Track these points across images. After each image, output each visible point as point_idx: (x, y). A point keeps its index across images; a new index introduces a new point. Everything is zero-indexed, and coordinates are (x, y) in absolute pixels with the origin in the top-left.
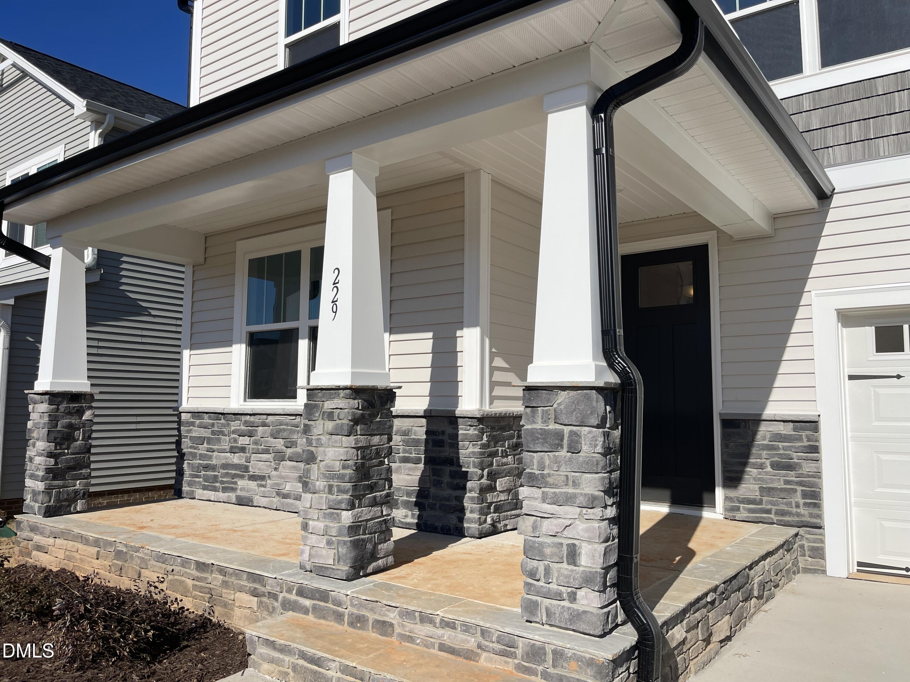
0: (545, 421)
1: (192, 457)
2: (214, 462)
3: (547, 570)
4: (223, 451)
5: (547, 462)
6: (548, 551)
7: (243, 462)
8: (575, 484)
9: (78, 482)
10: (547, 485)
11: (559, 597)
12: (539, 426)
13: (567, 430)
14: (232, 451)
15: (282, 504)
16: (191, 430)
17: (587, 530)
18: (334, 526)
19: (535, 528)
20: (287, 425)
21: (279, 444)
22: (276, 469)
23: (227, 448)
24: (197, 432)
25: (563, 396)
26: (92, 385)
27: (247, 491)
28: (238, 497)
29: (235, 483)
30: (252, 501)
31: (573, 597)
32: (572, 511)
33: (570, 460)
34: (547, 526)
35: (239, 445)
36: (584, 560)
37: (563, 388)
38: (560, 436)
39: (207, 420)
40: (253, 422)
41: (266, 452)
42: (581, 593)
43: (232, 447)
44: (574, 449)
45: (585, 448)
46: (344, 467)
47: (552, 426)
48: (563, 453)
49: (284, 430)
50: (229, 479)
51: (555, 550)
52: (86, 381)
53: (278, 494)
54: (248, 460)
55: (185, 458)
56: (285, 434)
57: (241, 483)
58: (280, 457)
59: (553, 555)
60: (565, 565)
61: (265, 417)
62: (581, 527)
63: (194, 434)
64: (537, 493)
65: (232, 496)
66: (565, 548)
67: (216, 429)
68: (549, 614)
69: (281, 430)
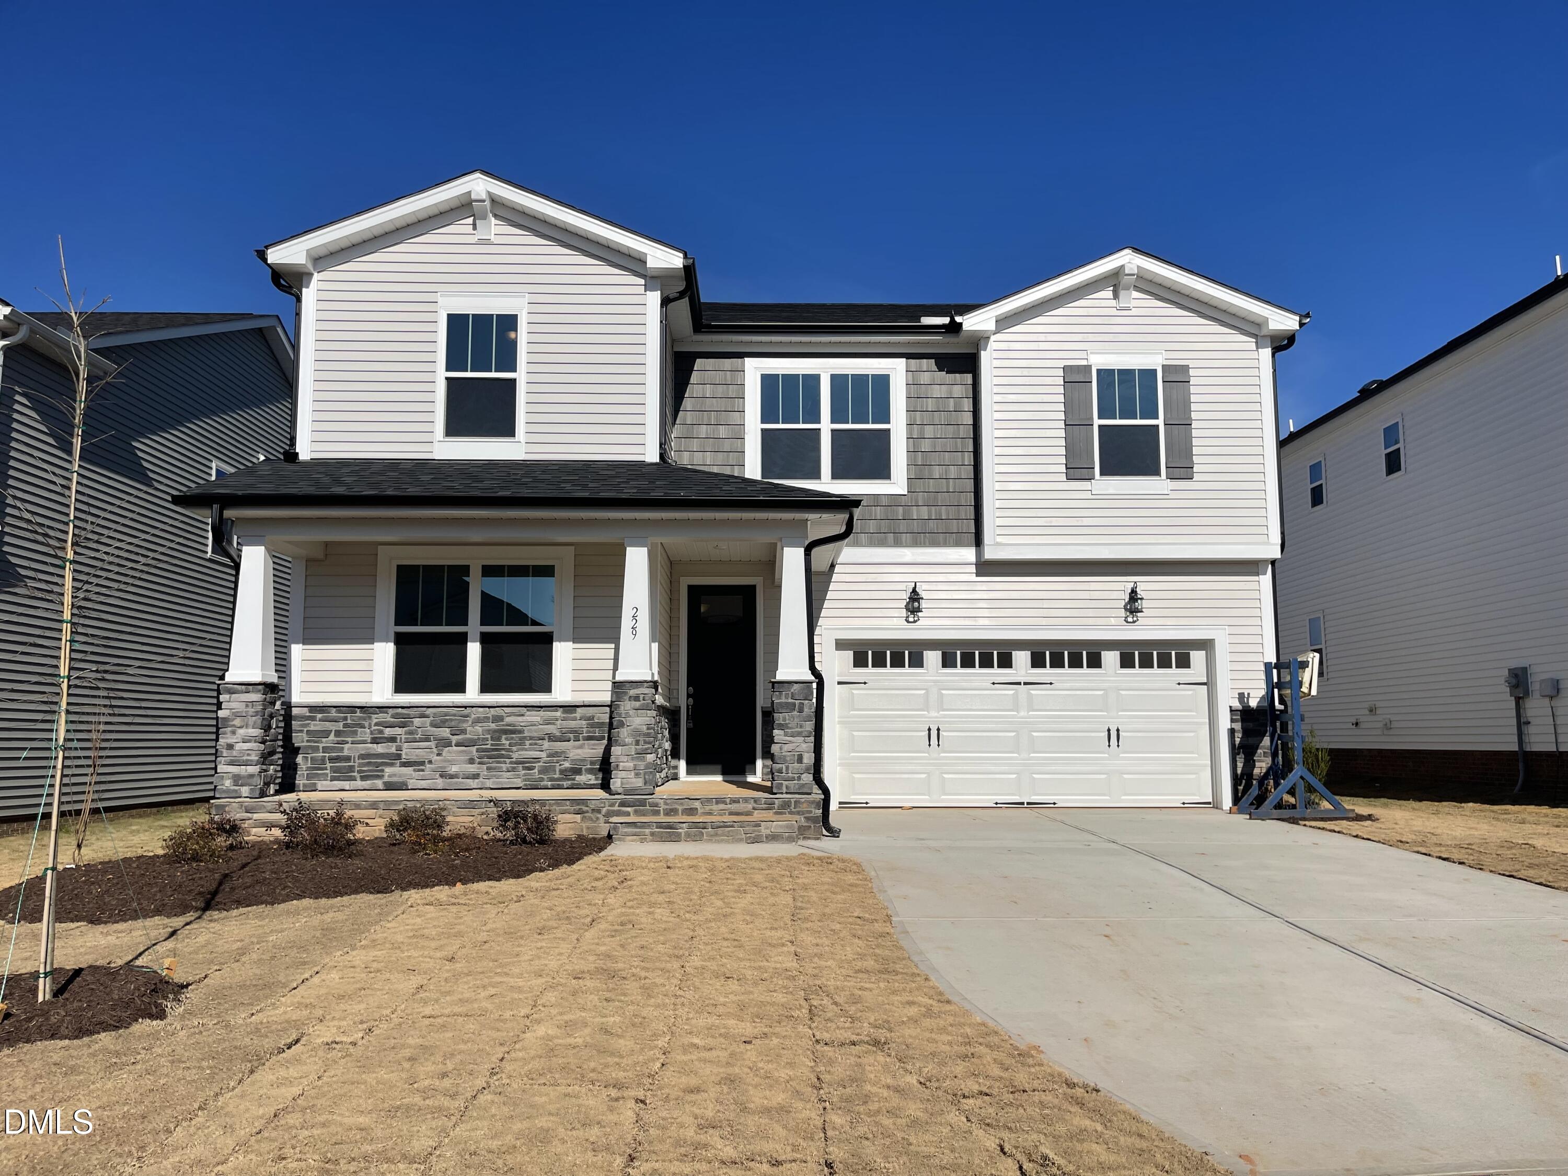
0: (787, 698)
1: (313, 750)
2: (346, 753)
3: (787, 768)
4: (364, 742)
5: (787, 718)
6: (788, 759)
7: (393, 750)
8: (801, 727)
9: (272, 767)
10: (788, 728)
11: (793, 779)
12: (783, 700)
13: (797, 702)
14: (375, 741)
15: (449, 784)
16: (309, 724)
17: (807, 747)
18: (642, 765)
19: (781, 749)
20: (455, 715)
21: (445, 732)
22: (439, 755)
23: (368, 738)
24: (315, 726)
25: (796, 686)
26: (279, 677)
27: (400, 777)
28: (385, 783)
29: (383, 771)
30: (407, 785)
31: (799, 778)
32: (801, 739)
33: (799, 716)
34: (786, 747)
35: (386, 736)
36: (805, 760)
37: (796, 683)
38: (794, 704)
39: (333, 713)
40: (409, 714)
41: (428, 740)
42: (803, 776)
43: (373, 738)
44: (801, 711)
45: (806, 710)
46: (648, 729)
47: (790, 700)
48: (795, 713)
49: (451, 720)
50: (371, 768)
51: (792, 758)
52: (274, 674)
53: (441, 776)
54: (399, 749)
55: (300, 752)
56: (453, 724)
57: (388, 770)
58: (444, 743)
59: (791, 760)
60: (796, 764)
61: (425, 709)
62: (804, 746)
63: (312, 728)
64: (781, 732)
65: (379, 783)
66: (796, 757)
67: (349, 721)
68: (787, 787)
69: (447, 720)
